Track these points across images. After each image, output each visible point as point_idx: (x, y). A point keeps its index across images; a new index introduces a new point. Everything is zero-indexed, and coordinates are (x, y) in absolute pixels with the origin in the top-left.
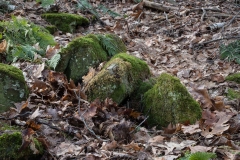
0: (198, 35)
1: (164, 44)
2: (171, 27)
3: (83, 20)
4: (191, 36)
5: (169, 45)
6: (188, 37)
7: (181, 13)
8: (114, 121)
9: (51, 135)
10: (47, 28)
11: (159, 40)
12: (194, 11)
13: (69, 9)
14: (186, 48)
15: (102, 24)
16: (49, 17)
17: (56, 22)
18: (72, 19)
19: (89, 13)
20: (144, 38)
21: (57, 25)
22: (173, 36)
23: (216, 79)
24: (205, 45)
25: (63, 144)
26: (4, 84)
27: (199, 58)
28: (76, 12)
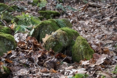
0: (111, 18)
1: (94, 23)
2: (99, 14)
3: (57, 13)
4: (108, 18)
5: (96, 23)
6: (106, 19)
7: (106, 8)
8: (49, 59)
9: (18, 65)
10: (39, 18)
11: (92, 21)
12: (113, 6)
13: (52, 8)
14: (104, 24)
15: (67, 14)
16: (41, 13)
17: (44, 15)
18: (51, 13)
19: (61, 10)
20: (85, 20)
21: (44, 16)
22: (99, 19)
23: (113, 39)
24: (114, 22)
25: (22, 70)
26: (4, 43)
27: (109, 29)
28: (55, 10)
